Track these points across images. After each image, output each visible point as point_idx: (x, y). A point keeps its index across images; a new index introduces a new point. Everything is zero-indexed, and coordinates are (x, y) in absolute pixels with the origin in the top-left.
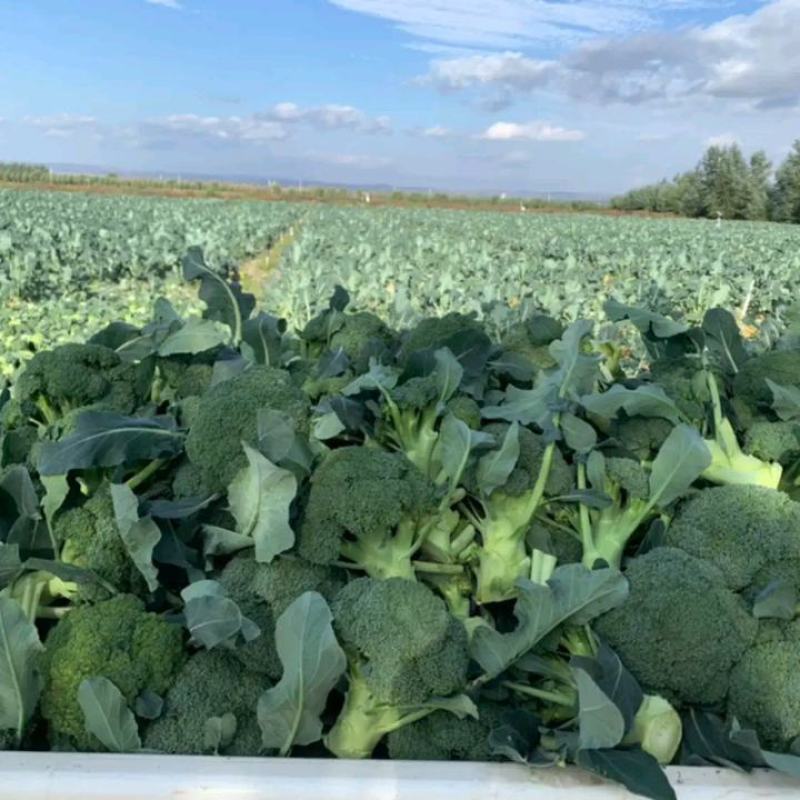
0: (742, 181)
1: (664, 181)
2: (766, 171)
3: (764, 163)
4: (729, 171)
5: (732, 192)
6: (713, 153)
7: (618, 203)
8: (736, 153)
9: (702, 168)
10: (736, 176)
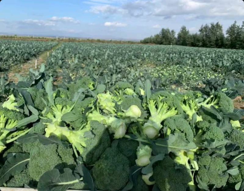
0: (170, 36)
1: (152, 36)
2: (174, 34)
3: (174, 32)
4: (168, 34)
5: (168, 39)
6: (163, 30)
7: (142, 41)
8: (168, 30)
9: (161, 33)
10: (169, 35)
